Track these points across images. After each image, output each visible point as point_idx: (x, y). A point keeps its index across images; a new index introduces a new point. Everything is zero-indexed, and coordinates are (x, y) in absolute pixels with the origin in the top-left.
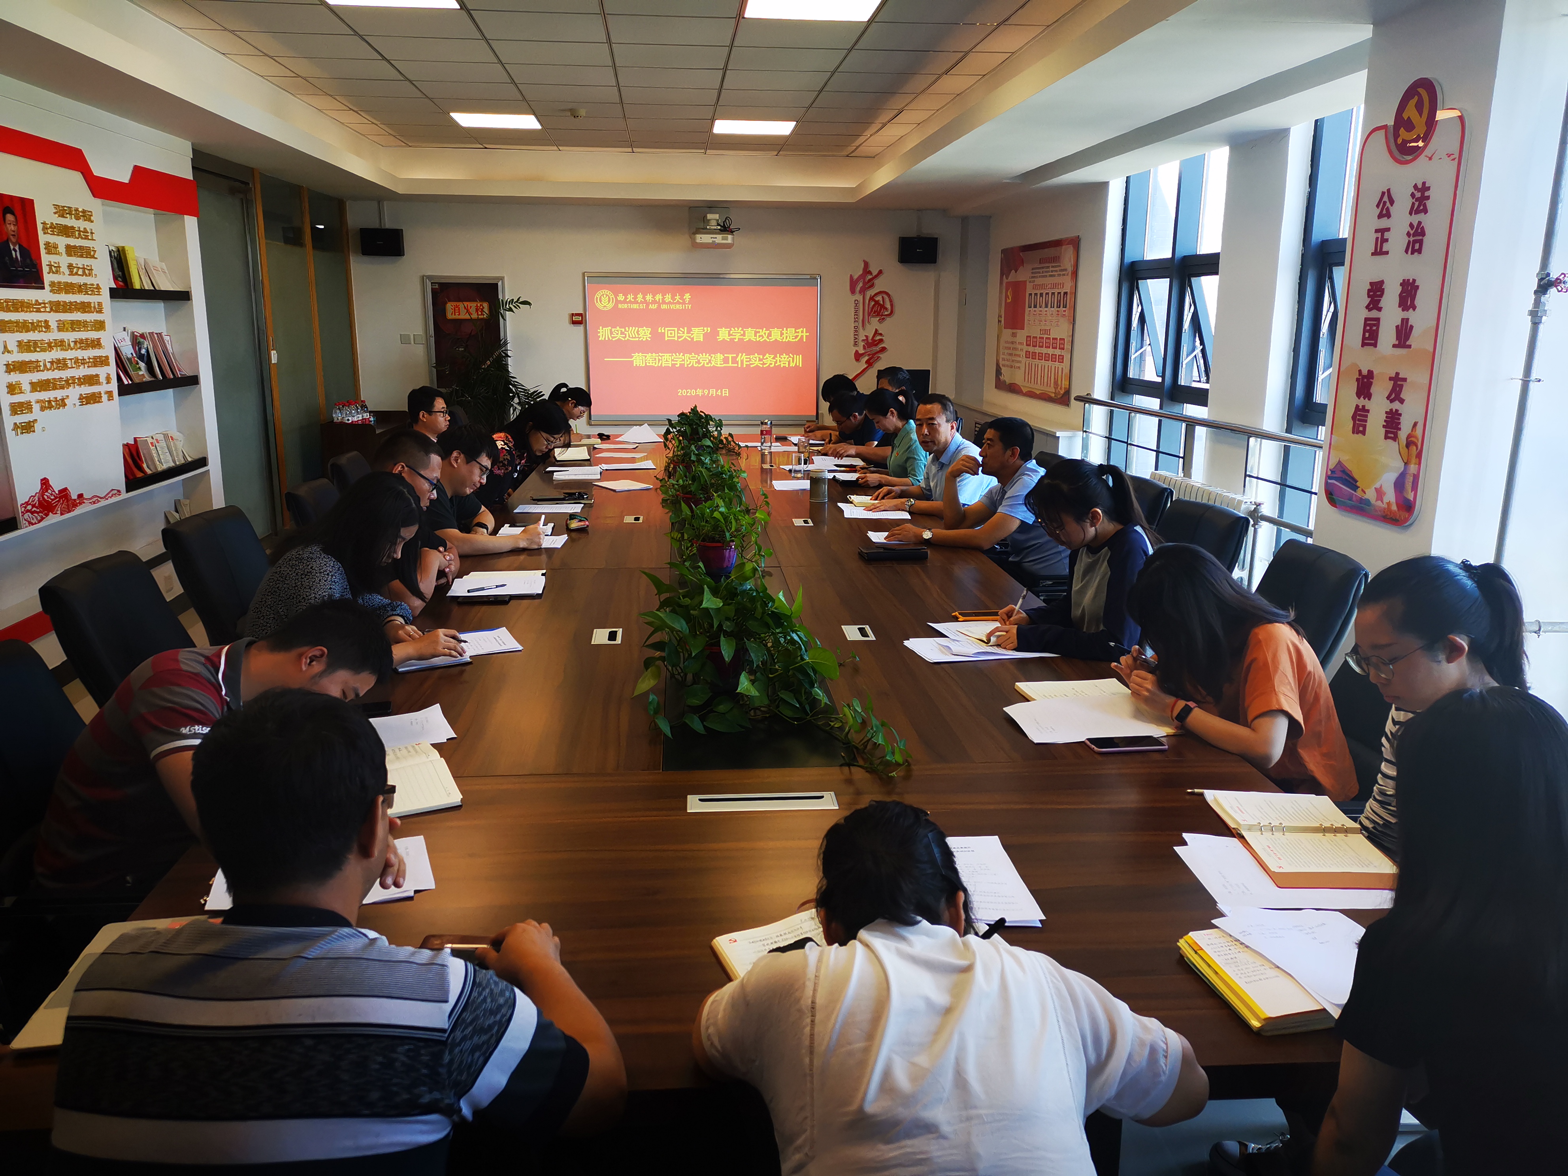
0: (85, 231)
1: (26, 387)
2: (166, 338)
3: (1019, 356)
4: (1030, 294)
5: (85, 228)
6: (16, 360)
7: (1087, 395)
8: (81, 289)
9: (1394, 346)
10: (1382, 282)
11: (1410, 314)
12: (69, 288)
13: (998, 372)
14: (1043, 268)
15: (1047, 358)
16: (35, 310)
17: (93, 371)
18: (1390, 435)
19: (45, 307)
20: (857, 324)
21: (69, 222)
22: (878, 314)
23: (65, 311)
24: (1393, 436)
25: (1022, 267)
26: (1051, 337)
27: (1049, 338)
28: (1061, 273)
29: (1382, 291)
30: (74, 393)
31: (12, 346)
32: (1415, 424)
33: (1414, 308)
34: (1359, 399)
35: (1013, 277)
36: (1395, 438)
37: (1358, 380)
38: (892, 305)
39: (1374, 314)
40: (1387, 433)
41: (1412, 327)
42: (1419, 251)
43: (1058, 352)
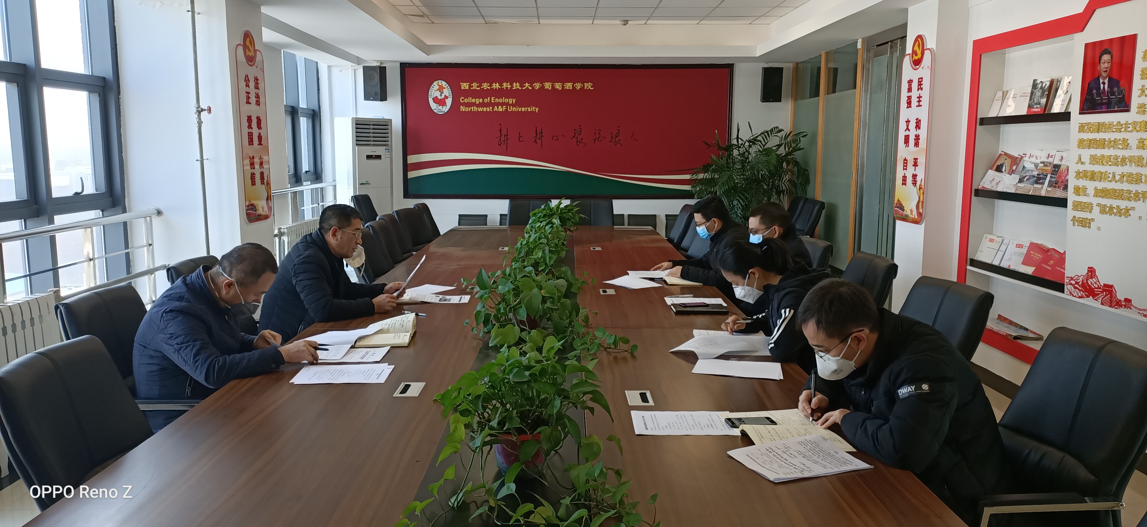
1: (1091, 191)
9: (258, 145)
10: (251, 116)
11: (260, 131)
16: (1115, 130)
18: (262, 182)
29: (252, 120)
31: (1086, 158)
33: (261, 128)
36: (264, 184)
39: (250, 130)
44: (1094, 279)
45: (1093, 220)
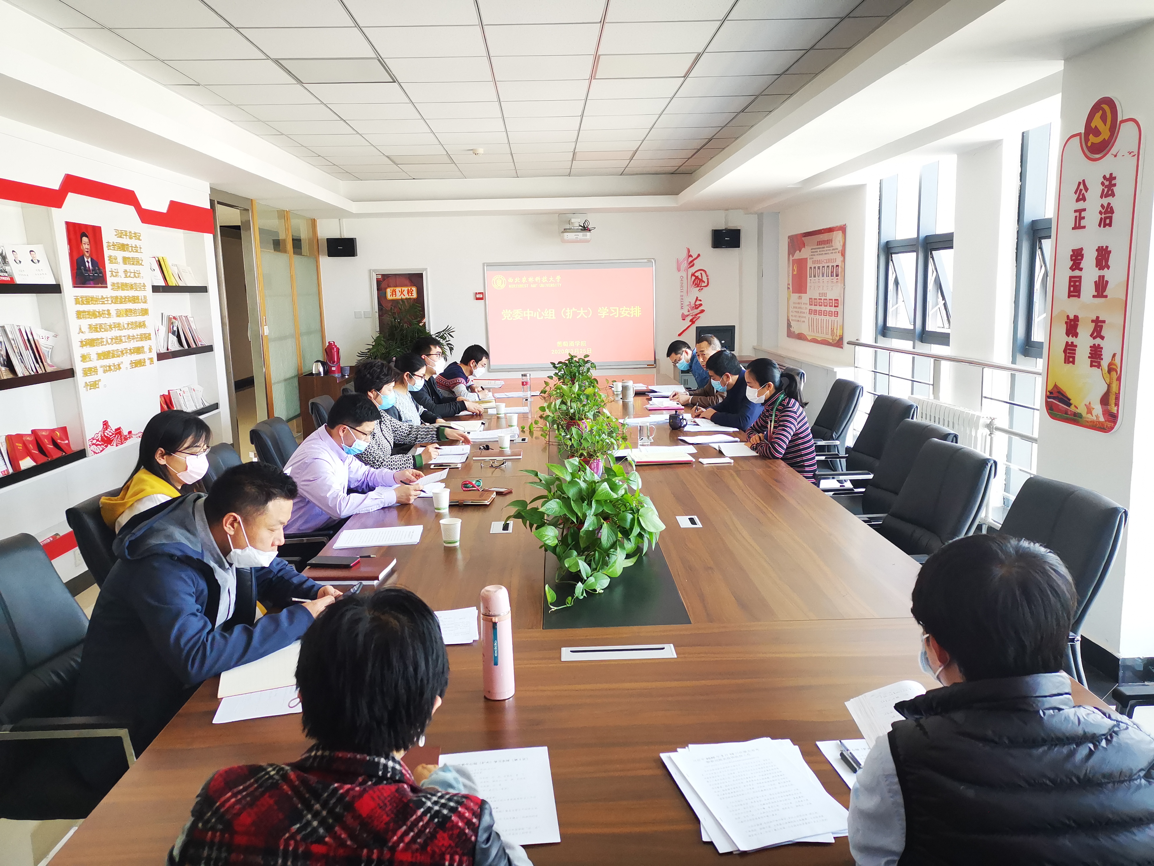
0: (136, 247)
1: (94, 356)
2: (191, 319)
3: (804, 313)
4: (811, 268)
5: (136, 245)
6: (87, 338)
7: (857, 340)
8: (132, 287)
9: (1094, 296)
10: (1082, 249)
11: (1105, 272)
12: (124, 286)
13: (789, 326)
14: (820, 248)
15: (825, 313)
16: (101, 303)
17: (139, 344)
18: (1094, 364)
19: (107, 301)
20: (682, 294)
21: (125, 241)
22: (697, 285)
23: (121, 303)
24: (1097, 364)
25: (803, 249)
26: (828, 298)
27: (827, 299)
28: (834, 251)
29: (1082, 256)
30: (126, 360)
31: (85, 328)
32: (1114, 355)
33: (1108, 268)
34: (1068, 336)
35: (798, 255)
36: (1099, 366)
37: (1066, 323)
38: (708, 279)
39: (1077, 273)
40: (1092, 362)
41: (1107, 282)
42: (1110, 225)
43: (833, 309)
44: (108, 430)
45: (100, 380)
